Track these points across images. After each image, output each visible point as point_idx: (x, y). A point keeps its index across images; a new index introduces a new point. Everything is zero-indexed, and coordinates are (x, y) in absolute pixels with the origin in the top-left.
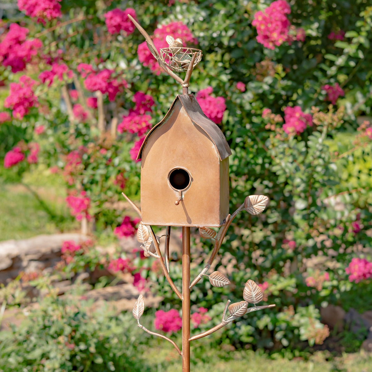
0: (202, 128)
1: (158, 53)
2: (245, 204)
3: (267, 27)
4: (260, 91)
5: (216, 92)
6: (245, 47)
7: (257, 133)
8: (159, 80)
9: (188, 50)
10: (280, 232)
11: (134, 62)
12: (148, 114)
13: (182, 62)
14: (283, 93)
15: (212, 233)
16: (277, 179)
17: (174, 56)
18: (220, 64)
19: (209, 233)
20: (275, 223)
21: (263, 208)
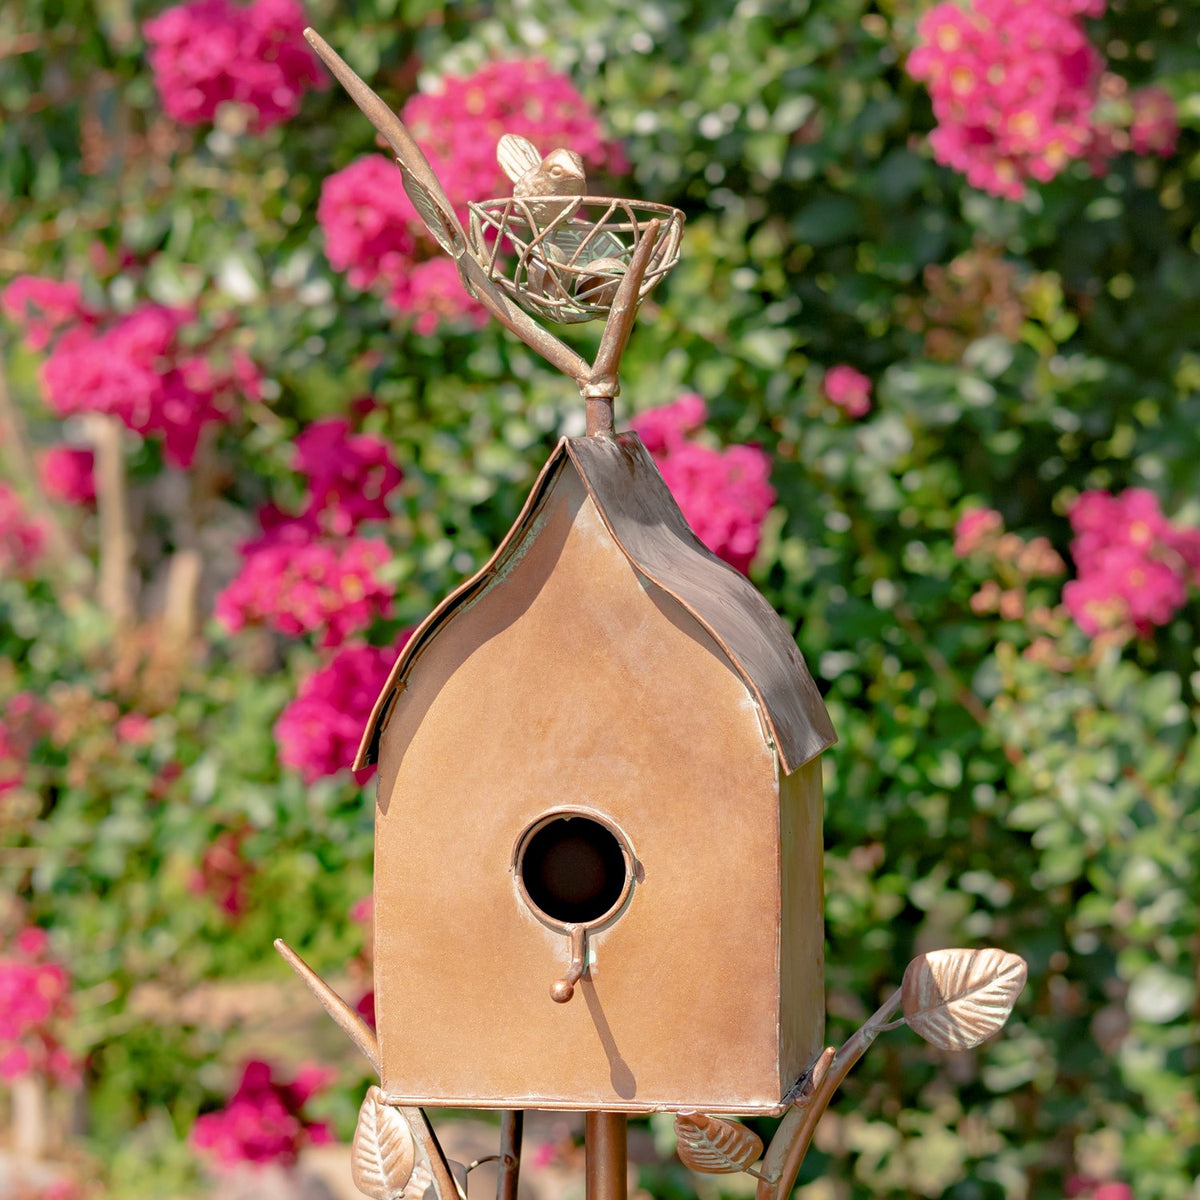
0: (689, 608)
1: (457, 225)
2: (906, 994)
3: (983, 84)
4: (948, 414)
5: (720, 420)
6: (868, 185)
7: (929, 628)
8: (424, 358)
9: (612, 209)
10: (1048, 1135)
11: (296, 266)
12: (373, 532)
13: (583, 270)
14: (1066, 421)
15: (739, 1147)
16: (1036, 866)
17: (542, 240)
18: (744, 280)
19: (726, 1147)
20: (1026, 1089)
21: (1001, 1016)
